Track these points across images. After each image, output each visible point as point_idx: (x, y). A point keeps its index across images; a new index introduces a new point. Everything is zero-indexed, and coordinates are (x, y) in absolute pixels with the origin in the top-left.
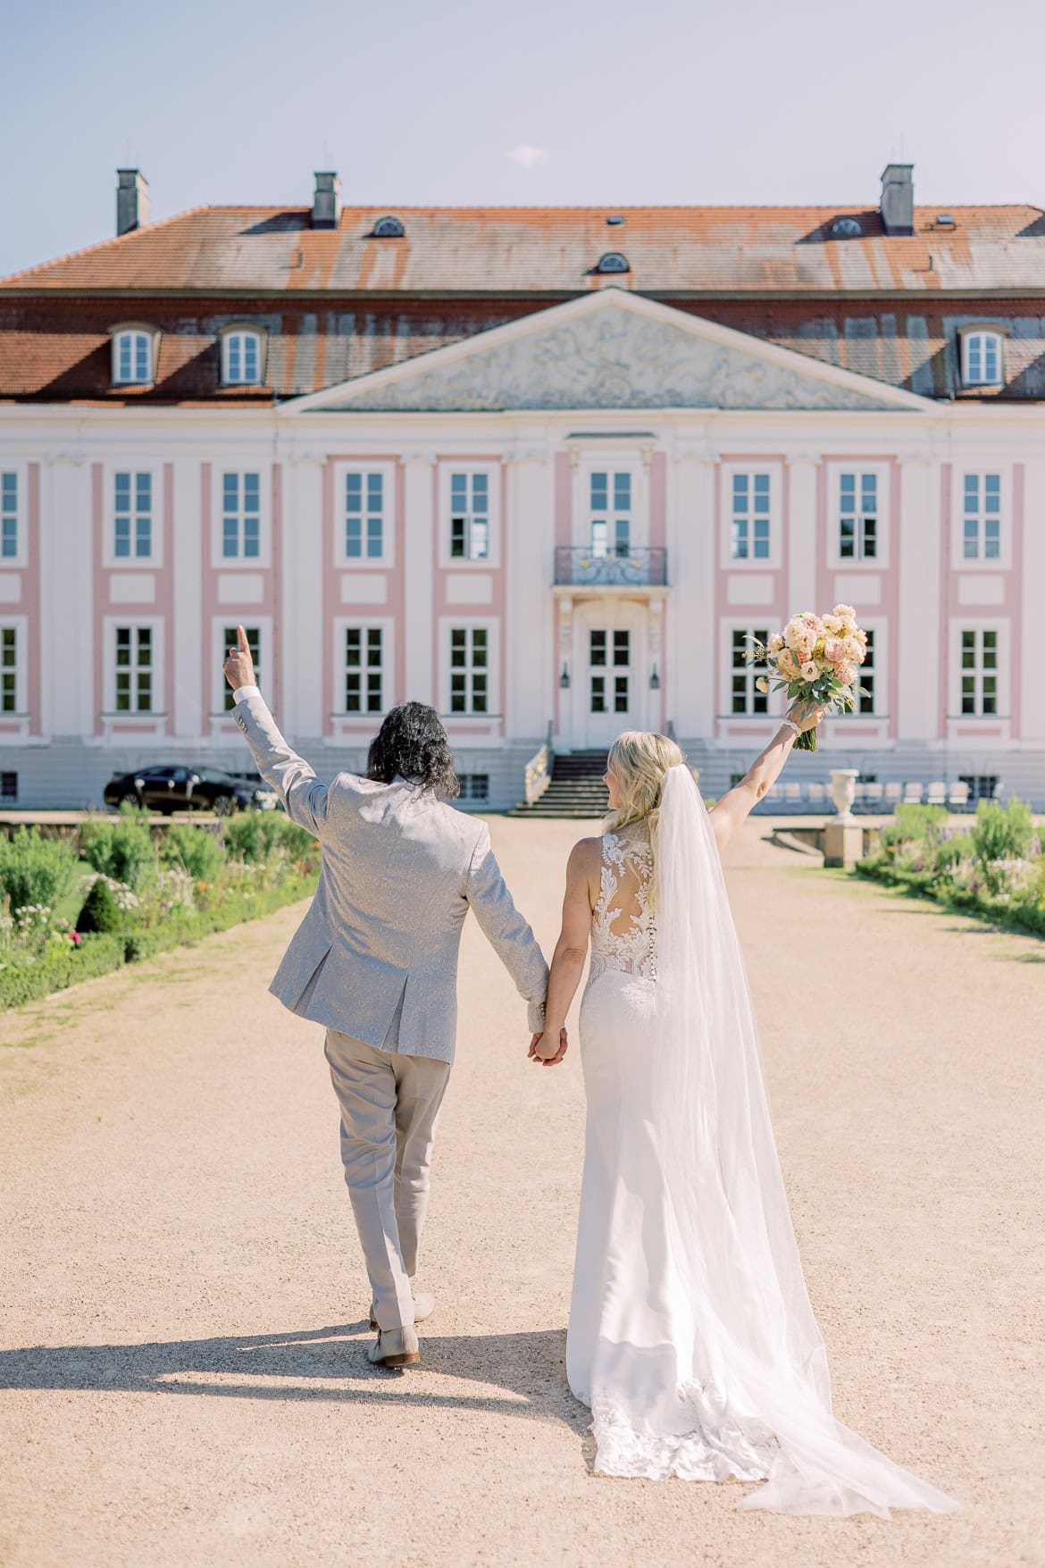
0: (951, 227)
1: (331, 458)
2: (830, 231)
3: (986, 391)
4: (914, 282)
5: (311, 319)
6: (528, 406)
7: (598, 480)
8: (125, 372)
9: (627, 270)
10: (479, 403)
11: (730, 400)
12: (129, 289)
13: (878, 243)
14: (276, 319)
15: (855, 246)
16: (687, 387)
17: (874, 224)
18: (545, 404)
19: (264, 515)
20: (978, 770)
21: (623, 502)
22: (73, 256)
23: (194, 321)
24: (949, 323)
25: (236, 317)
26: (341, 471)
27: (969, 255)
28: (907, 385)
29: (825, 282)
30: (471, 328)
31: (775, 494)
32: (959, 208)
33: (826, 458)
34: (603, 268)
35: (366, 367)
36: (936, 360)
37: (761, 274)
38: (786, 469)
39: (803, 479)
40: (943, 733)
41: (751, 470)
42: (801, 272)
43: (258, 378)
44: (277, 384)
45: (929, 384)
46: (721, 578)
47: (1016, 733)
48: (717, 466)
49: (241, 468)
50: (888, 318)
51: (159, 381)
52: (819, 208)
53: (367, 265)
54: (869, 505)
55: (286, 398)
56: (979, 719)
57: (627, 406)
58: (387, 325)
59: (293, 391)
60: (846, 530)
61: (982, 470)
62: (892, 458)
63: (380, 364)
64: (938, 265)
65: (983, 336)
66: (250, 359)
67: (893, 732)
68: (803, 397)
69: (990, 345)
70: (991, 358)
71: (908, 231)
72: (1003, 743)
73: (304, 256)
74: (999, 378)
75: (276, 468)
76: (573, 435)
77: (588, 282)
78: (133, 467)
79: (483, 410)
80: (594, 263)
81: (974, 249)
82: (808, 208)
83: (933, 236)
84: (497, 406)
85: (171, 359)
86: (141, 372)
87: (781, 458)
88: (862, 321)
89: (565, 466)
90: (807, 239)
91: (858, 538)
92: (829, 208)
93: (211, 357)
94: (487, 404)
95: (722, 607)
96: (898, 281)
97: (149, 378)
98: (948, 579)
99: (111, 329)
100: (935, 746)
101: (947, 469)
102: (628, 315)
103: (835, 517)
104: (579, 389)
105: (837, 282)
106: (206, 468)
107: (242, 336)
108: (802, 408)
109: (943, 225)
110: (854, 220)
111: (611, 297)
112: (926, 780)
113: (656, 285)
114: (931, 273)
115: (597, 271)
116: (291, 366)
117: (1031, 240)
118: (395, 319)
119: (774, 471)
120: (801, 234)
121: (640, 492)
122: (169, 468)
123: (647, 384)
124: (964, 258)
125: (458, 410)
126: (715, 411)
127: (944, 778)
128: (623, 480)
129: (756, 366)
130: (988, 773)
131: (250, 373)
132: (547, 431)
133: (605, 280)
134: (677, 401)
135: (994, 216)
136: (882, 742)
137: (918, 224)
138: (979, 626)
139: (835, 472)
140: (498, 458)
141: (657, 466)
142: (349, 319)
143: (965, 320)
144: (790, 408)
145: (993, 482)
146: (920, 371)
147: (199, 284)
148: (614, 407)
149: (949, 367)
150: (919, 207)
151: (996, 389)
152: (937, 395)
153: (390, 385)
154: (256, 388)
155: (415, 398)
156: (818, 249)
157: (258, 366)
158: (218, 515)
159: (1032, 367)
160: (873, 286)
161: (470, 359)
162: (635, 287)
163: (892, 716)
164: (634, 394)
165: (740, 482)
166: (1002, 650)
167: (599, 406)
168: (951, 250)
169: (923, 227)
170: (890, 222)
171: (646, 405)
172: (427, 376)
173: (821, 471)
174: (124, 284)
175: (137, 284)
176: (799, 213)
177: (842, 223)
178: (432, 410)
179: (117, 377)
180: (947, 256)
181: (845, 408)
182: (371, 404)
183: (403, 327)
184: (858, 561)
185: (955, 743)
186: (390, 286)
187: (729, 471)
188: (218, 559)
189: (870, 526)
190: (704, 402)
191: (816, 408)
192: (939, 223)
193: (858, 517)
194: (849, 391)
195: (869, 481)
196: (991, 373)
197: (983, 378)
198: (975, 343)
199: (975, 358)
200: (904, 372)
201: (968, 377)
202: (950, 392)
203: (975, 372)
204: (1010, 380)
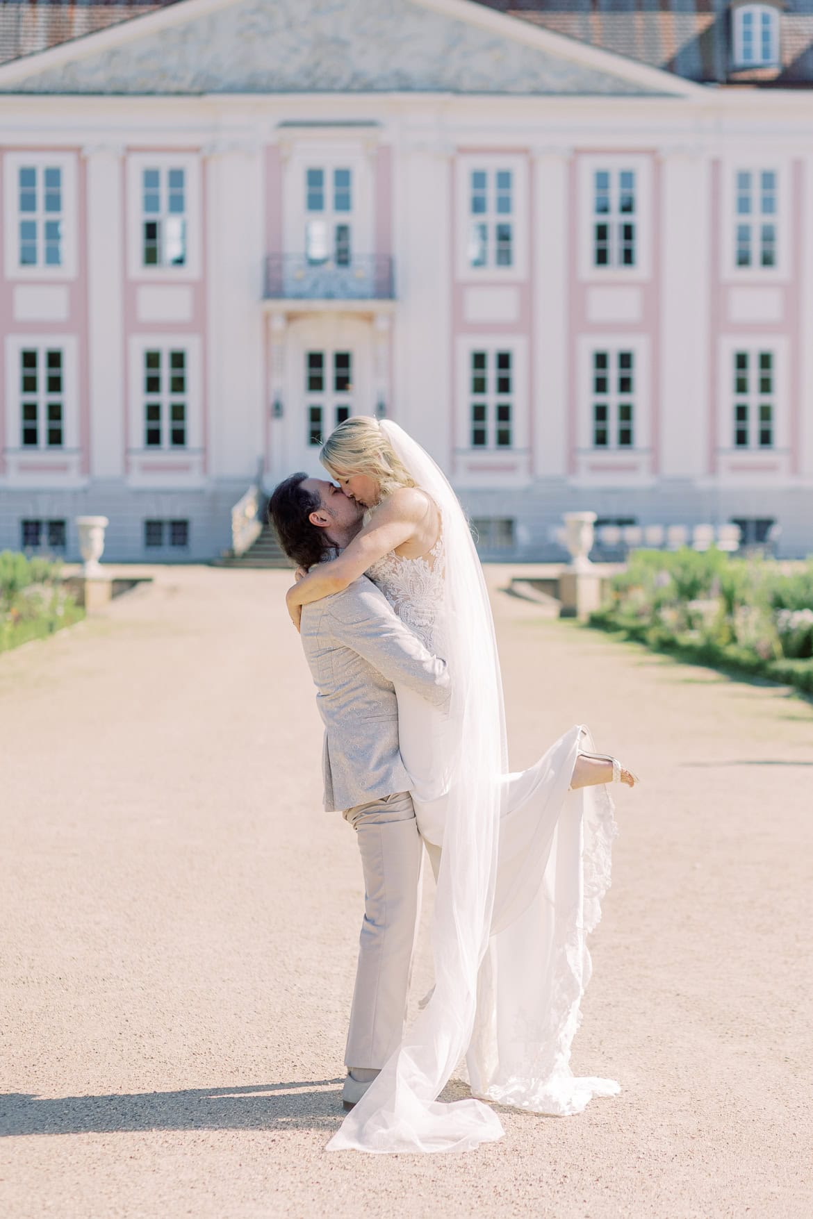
1: (2, 150)
3: (759, 75)
6: (231, 90)
7: (315, 177)
10: (174, 86)
11: (467, 83)
16: (416, 69)
18: (251, 88)
20: (754, 511)
21: (343, 203)
26: (12, 164)
28: (670, 67)
31: (518, 193)
33: (578, 152)
35: (41, 43)
36: (704, 39)
38: (531, 166)
39: (551, 176)
40: (713, 468)
41: (491, 165)
45: (695, 64)
46: (458, 290)
47: (795, 469)
48: (452, 163)
54: (627, 208)
56: (753, 453)
57: (346, 90)
60: (602, 232)
61: (756, 163)
62: (652, 152)
63: (58, 39)
65: (757, 10)
67: (655, 467)
68: (551, 81)
69: (766, 20)
70: (766, 36)
72: (781, 480)
74: (774, 58)
76: (286, 124)
79: (179, 93)
84: (196, 88)
87: (524, 151)
89: (275, 159)
91: (615, 244)
94: (184, 86)
95: (459, 324)
98: (718, 292)
100: (704, 484)
101: (716, 165)
103: (588, 221)
104: (291, 70)
108: (550, 93)
112: (692, 522)
119: (517, 166)
121: (362, 191)
123: (370, 64)
125: (150, 93)
126: (447, 97)
127: (714, 522)
128: (343, 177)
129: (495, 43)
130: (763, 513)
132: (253, 119)
134: (406, 86)
136: (642, 480)
138: (753, 348)
139: (588, 167)
140: (196, 150)
141: (383, 160)
144: (536, 93)
145: (769, 180)
146: (685, 51)
148: (331, 90)
149: (718, 45)
151: (772, 72)
152: (704, 78)
153: (69, 65)
155: (99, 79)
159: (812, 48)
161: (163, 33)
163: (654, 450)
164: (355, 77)
165: (479, 179)
166: (780, 373)
167: (313, 89)
171: (368, 89)
172: (113, 53)
173: (572, 168)
178: (119, 93)
181: (597, 94)
182: (46, 86)
184: (615, 270)
185: (728, 481)
187: (466, 166)
189: (628, 232)
190: (437, 87)
191: (565, 93)
193: (615, 220)
194: (602, 75)
195: (627, 178)
196: (766, 53)
197: (757, 58)
198: (748, 19)
199: (748, 36)
200: (668, 51)
201: (739, 59)
202: (720, 74)
203: (748, 52)
204: (788, 59)
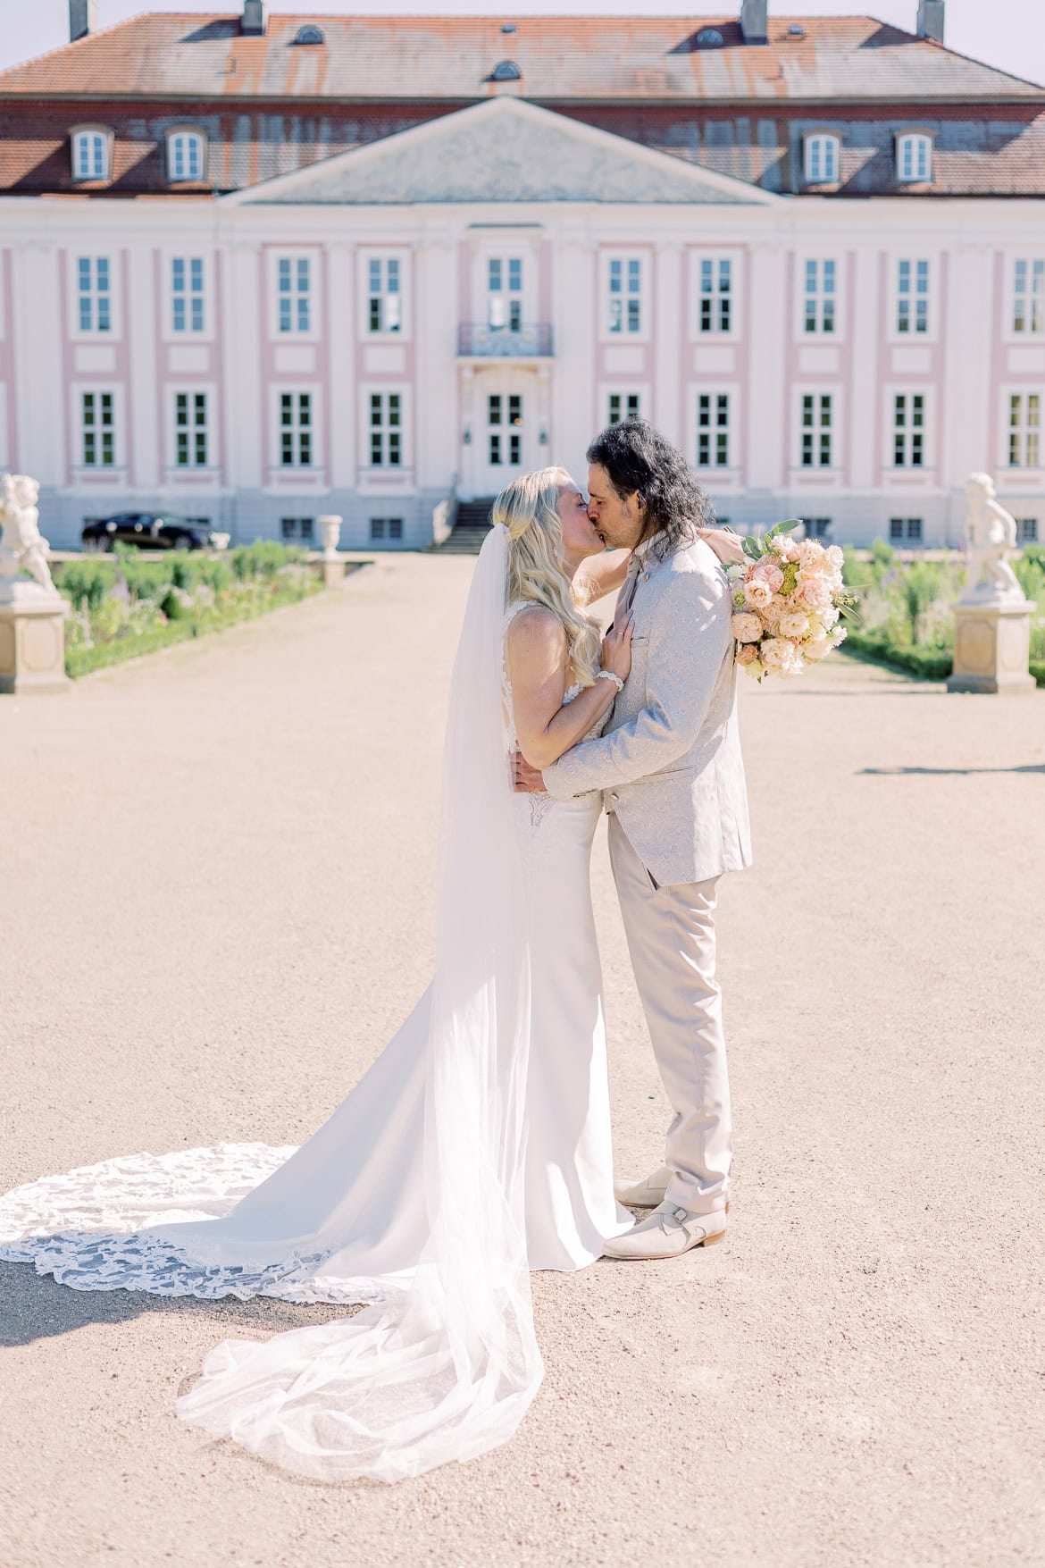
0: (798, 37)
1: (265, 245)
2: (695, 43)
3: (825, 188)
4: (765, 90)
5: (244, 122)
6: (433, 201)
7: (495, 265)
8: (85, 168)
9: (518, 77)
10: (392, 198)
11: (607, 195)
12: (85, 93)
13: (737, 53)
14: (214, 121)
15: (717, 54)
16: (570, 184)
17: (733, 34)
18: (448, 199)
19: (207, 294)
20: (815, 513)
21: (516, 284)
22: (32, 61)
23: (142, 121)
24: (794, 126)
25: (181, 118)
26: (274, 256)
27: (814, 64)
28: (758, 184)
29: (690, 89)
30: (384, 129)
31: (645, 277)
32: (808, 19)
33: (689, 246)
34: (499, 75)
35: (293, 165)
36: (783, 162)
37: (634, 82)
38: (654, 255)
39: (669, 264)
40: (786, 481)
41: (625, 256)
42: (670, 80)
43: (200, 173)
44: (217, 179)
45: (776, 180)
46: (600, 349)
47: (847, 481)
48: (596, 254)
49: (187, 255)
50: (743, 122)
51: (116, 177)
52: (687, 19)
53: (292, 71)
54: (725, 288)
55: (225, 192)
56: (816, 470)
57: (518, 200)
58: (311, 127)
59: (229, 186)
60: (706, 306)
61: (820, 256)
62: (743, 246)
63: (306, 163)
64: (788, 75)
65: (823, 139)
66: (193, 156)
67: (744, 481)
68: (669, 193)
69: (829, 146)
70: (829, 159)
71: (762, 41)
72: (837, 490)
73: (238, 62)
74: (835, 175)
75: (218, 254)
76: (474, 226)
77: (485, 90)
78: (93, 254)
79: (395, 203)
80: (490, 70)
81: (820, 59)
82: (678, 18)
83: (786, 45)
84: (408, 199)
85: (125, 157)
86: (98, 168)
87: (649, 246)
88: (722, 125)
89: (465, 253)
90: (677, 50)
91: (715, 315)
92: (696, 18)
93: (158, 157)
94: (399, 197)
95: (600, 374)
96: (752, 88)
97: (105, 173)
98: (791, 350)
99: (71, 130)
100: (779, 493)
101: (791, 256)
102: (519, 120)
103: (696, 298)
104: (478, 185)
105: (700, 89)
106: (156, 254)
107: (186, 136)
108: (668, 202)
109: (795, 35)
110: (717, 30)
111: (505, 105)
113: (544, 91)
114: (780, 82)
115: (492, 79)
116: (230, 164)
117: (869, 51)
118: (318, 121)
119: (644, 257)
120: (672, 44)
121: (529, 274)
122: (124, 254)
123: (536, 182)
124: (809, 67)
125: (374, 203)
126: (593, 205)
128: (515, 265)
129: (629, 165)
130: (823, 514)
131: (193, 169)
132: (449, 223)
133: (500, 88)
134: (562, 197)
135: (837, 26)
136: (734, 490)
137: (772, 33)
138: (817, 392)
139: (696, 258)
140: (407, 245)
141: (545, 254)
142: (277, 121)
143: (809, 124)
144: (658, 202)
145: (830, 267)
146: (769, 171)
147: (146, 89)
148: (506, 200)
149: (794, 167)
150: (774, 18)
151: (834, 187)
152: (783, 191)
153: (315, 182)
154: (198, 185)
155: (336, 193)
156: (685, 60)
157: (200, 163)
158: (168, 295)
159: (864, 168)
160: (730, 93)
162: (526, 93)
163: (743, 468)
164: (525, 190)
165: (616, 266)
166: (836, 410)
167: (494, 200)
168: (800, 59)
169: (777, 36)
170: (748, 33)
171: (534, 199)
172: (347, 173)
173: (684, 258)
174: (79, 88)
175: (92, 89)
176: (670, 22)
177: (706, 33)
178: (351, 203)
179: (78, 173)
180: (795, 64)
181: (704, 202)
182: (299, 197)
183: (326, 130)
184: (715, 332)
185: (797, 491)
186: (313, 91)
187: (606, 257)
188: (169, 333)
189: (725, 306)
190: (585, 198)
191: (680, 202)
192: (792, 33)
193: (716, 297)
194: (707, 188)
195: (725, 266)
196: (829, 171)
197: (822, 176)
198: (816, 146)
199: (816, 159)
200: (757, 170)
201: (809, 176)
202: (795, 189)
203: (816, 171)
204: (846, 178)
